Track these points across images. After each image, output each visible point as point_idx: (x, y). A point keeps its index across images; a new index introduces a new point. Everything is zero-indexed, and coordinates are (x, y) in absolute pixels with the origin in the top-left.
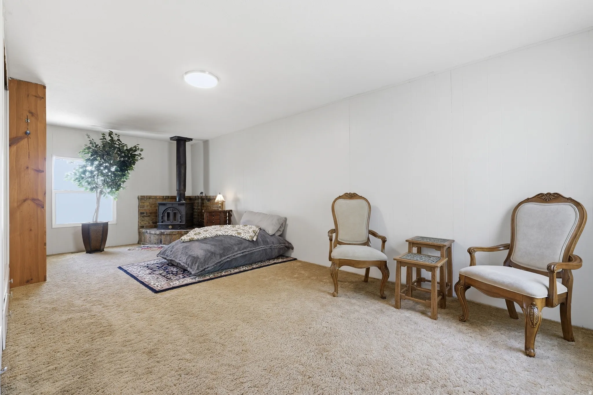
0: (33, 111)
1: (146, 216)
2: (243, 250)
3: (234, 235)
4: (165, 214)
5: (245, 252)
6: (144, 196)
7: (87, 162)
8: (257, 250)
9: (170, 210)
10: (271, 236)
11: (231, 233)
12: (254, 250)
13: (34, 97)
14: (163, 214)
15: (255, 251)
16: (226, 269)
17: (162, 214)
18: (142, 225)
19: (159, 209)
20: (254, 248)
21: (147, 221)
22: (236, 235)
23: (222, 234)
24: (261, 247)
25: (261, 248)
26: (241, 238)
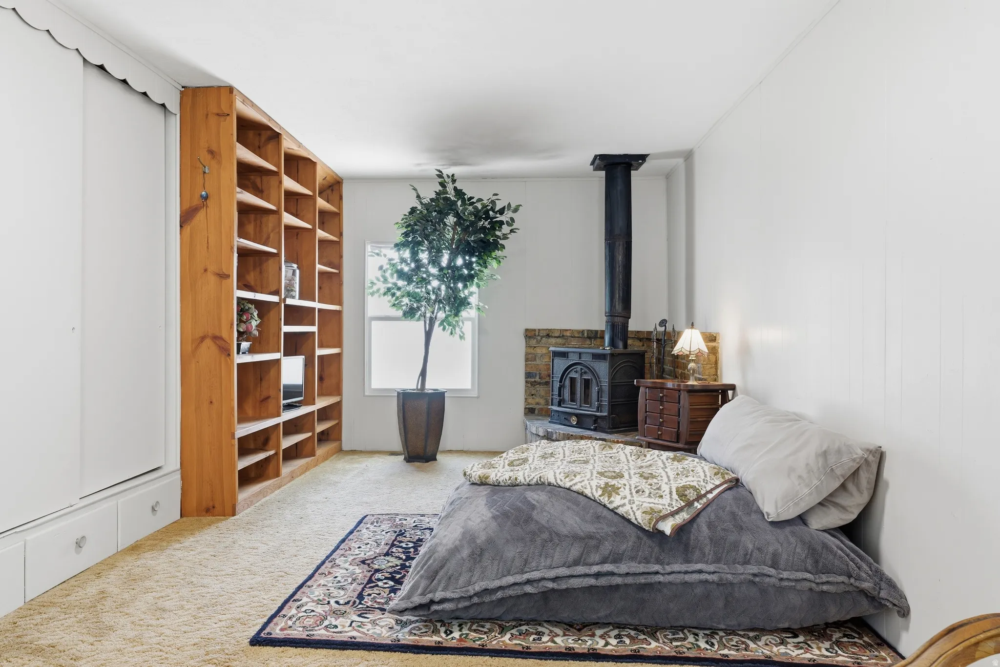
0: (214, 148)
1: (540, 384)
2: (603, 562)
3: (588, 492)
4: (566, 382)
5: (612, 574)
6: (535, 330)
7: (399, 250)
8: (670, 578)
9: (576, 372)
10: (773, 524)
11: (583, 484)
12: (657, 573)
13: (217, 117)
14: (561, 381)
15: (660, 578)
16: (519, 622)
17: (559, 380)
18: (531, 406)
19: (553, 366)
20: (656, 568)
21: (542, 397)
22: (595, 493)
23: (556, 479)
24: (699, 566)
25: (700, 572)
26: (612, 510)
